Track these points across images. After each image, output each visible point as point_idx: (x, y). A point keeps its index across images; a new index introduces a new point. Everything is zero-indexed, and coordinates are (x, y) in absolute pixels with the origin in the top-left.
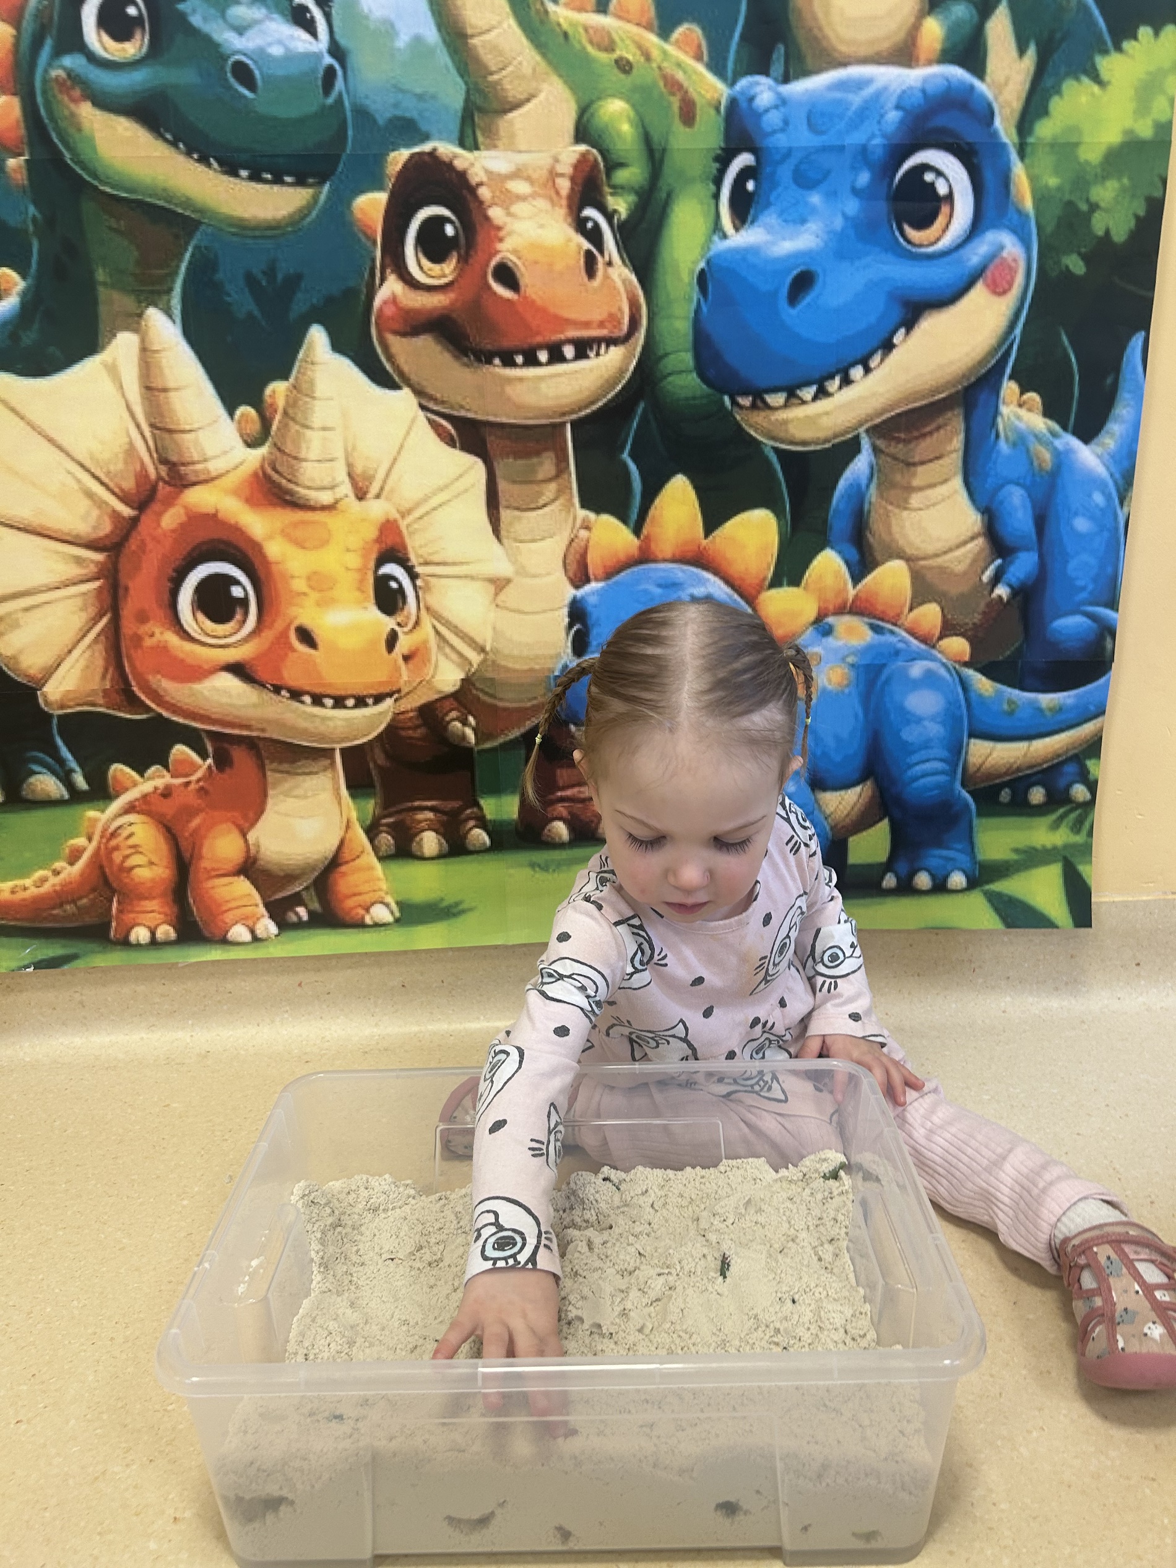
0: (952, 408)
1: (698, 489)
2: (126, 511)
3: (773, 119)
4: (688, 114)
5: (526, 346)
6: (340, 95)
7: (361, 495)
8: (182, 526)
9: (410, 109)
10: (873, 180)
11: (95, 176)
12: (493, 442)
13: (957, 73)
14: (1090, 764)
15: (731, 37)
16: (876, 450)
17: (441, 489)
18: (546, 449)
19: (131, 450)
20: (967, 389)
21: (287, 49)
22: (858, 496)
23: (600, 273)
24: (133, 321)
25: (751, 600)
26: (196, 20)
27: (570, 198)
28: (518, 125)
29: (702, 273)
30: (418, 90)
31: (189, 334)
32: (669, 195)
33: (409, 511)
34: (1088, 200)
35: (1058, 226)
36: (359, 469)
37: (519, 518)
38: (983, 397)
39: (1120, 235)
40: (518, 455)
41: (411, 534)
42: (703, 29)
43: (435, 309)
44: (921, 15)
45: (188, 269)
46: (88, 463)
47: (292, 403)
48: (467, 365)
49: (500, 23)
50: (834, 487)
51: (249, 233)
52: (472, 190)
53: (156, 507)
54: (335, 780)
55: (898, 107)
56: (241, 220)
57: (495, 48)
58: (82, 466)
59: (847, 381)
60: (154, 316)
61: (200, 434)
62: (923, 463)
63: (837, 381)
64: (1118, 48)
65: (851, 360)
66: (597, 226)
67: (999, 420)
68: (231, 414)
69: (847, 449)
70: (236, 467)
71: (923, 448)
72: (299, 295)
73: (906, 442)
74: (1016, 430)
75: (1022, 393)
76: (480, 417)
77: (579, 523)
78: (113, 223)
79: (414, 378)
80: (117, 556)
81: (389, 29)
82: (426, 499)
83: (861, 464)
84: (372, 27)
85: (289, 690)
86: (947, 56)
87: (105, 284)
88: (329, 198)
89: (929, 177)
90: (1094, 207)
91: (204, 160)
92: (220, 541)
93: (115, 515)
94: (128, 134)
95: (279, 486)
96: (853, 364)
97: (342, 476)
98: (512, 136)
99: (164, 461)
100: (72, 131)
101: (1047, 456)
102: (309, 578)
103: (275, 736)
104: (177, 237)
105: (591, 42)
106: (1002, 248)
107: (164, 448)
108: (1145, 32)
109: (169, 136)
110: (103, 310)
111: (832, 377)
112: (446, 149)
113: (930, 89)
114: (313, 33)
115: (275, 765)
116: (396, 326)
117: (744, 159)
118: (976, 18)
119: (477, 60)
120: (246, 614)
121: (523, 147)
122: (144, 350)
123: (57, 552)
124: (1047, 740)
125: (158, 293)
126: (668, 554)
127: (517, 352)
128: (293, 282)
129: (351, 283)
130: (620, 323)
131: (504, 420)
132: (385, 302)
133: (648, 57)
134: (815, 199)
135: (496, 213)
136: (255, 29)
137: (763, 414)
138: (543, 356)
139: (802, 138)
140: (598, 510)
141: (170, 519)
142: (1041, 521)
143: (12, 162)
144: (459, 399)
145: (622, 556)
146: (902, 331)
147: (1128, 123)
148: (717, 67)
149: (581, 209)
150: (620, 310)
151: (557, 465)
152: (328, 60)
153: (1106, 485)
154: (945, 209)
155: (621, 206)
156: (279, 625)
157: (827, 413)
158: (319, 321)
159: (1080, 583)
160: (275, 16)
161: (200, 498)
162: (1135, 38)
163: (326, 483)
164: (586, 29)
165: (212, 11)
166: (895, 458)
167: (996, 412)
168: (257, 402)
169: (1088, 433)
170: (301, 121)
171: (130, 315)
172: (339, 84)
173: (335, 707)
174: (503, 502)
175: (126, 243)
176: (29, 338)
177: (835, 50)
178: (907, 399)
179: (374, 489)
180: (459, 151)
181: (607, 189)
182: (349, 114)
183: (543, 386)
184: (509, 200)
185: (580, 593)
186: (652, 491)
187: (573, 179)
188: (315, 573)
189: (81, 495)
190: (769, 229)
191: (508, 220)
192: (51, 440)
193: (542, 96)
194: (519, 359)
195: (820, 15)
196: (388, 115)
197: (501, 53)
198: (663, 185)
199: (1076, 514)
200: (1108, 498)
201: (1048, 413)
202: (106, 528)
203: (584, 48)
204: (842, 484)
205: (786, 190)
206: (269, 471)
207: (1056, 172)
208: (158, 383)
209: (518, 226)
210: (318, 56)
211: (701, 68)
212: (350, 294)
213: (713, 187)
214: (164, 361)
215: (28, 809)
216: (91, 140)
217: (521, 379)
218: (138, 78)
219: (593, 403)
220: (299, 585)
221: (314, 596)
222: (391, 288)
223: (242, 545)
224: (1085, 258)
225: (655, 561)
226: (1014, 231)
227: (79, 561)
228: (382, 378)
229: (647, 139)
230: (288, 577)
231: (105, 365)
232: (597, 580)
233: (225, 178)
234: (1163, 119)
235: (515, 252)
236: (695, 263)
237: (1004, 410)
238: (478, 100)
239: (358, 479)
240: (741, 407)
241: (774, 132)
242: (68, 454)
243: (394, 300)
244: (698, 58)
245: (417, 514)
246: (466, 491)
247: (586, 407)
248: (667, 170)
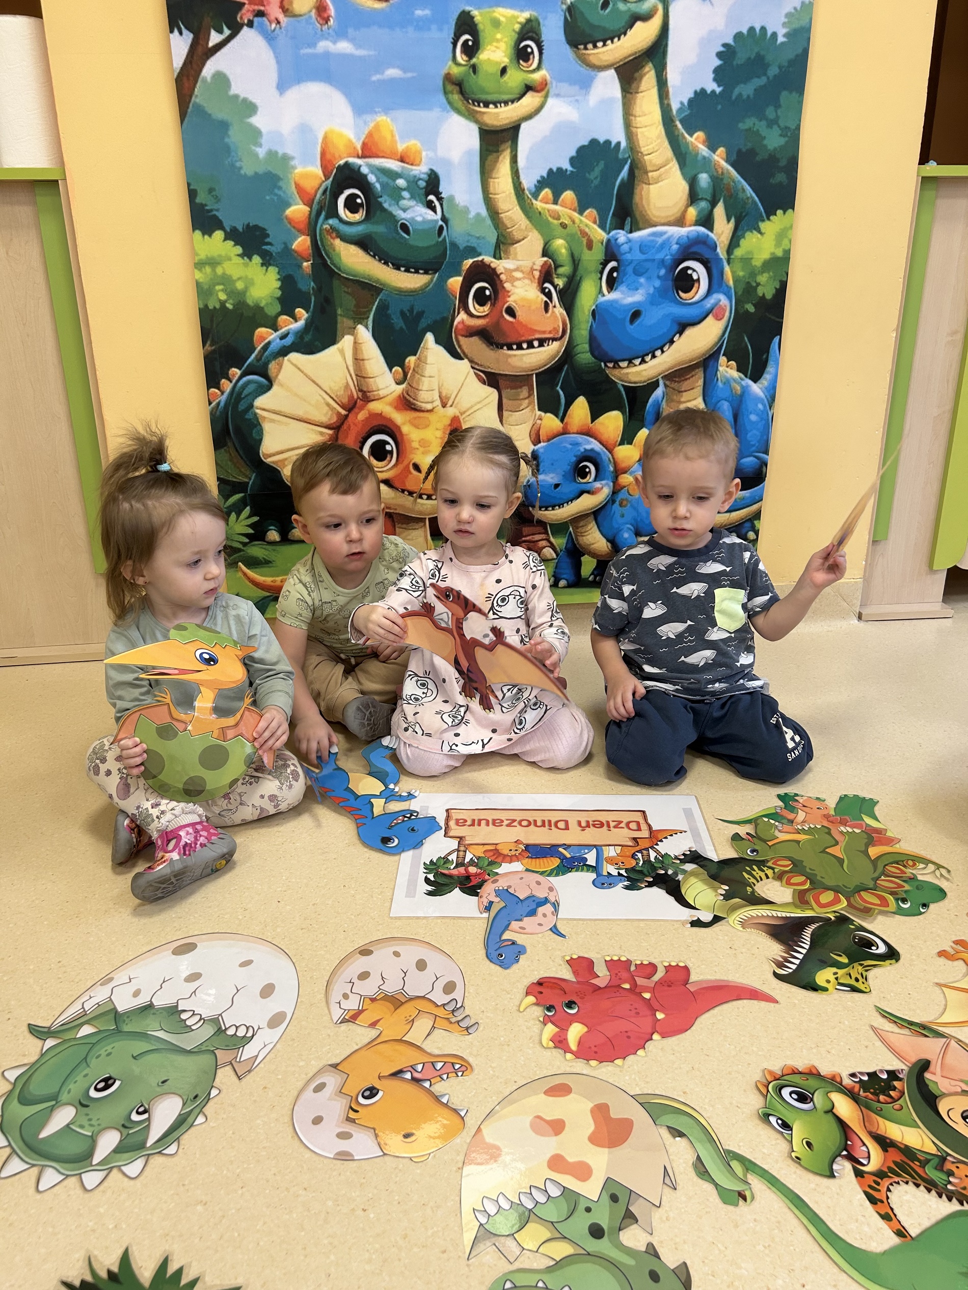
0: (698, 368)
1: (589, 402)
2: (343, 412)
3: (625, 248)
4: (590, 245)
5: (517, 341)
6: (445, 237)
7: (444, 405)
8: (367, 418)
9: (474, 243)
10: (666, 272)
11: (340, 270)
12: (502, 383)
13: (702, 229)
14: (756, 522)
15: (609, 214)
16: (666, 386)
17: (479, 403)
18: (524, 386)
19: (347, 386)
20: (705, 360)
21: (424, 218)
22: (658, 405)
23: (550, 311)
24: (352, 331)
25: (611, 451)
26: (386, 205)
27: (539, 279)
28: (518, 250)
29: (594, 310)
30: (478, 235)
31: (374, 336)
32: (581, 278)
33: (464, 412)
34: (756, 282)
35: (743, 292)
36: (444, 394)
37: (512, 415)
38: (711, 363)
39: (769, 296)
40: (512, 388)
41: (464, 422)
42: (597, 211)
43: (480, 326)
44: (687, 207)
45: (376, 309)
46: (329, 392)
47: (417, 366)
48: (492, 349)
49: (513, 208)
50: (647, 402)
51: (403, 294)
52: (498, 276)
53: (356, 410)
54: (426, 532)
55: (677, 243)
56: (400, 288)
57: (510, 219)
58: (326, 392)
59: (654, 357)
60: (360, 328)
61: (377, 378)
62: (686, 391)
63: (650, 356)
64: (769, 219)
65: (656, 347)
66: (550, 291)
67: (718, 373)
68: (391, 370)
69: (654, 385)
70: (391, 393)
71: (685, 385)
72: (423, 320)
73: (679, 382)
74: (725, 376)
75: (728, 362)
76: (496, 372)
77: (537, 418)
78: (346, 289)
79: (469, 355)
80: (338, 432)
81: (467, 210)
82: (472, 407)
83: (659, 392)
84: (459, 209)
85: (408, 491)
86: (698, 223)
87: (341, 315)
88: (437, 279)
89: (690, 272)
90: (758, 284)
91: (386, 263)
92: (383, 425)
93: (339, 414)
94: (355, 252)
95: (409, 401)
96: (657, 350)
97: (437, 397)
98: (516, 254)
99: (361, 390)
100: (331, 251)
101: (739, 388)
102: (420, 442)
103: (401, 512)
104: (372, 295)
105: (550, 216)
106: (720, 301)
107: (361, 385)
108: (779, 212)
109: (372, 253)
110: (339, 326)
111: (648, 355)
112: (488, 259)
113: (691, 236)
114: (435, 212)
115: (400, 525)
116: (463, 333)
117: (613, 264)
118: (710, 208)
119: (503, 223)
120: (392, 457)
121: (520, 259)
122: (355, 343)
123: (313, 430)
124: (738, 512)
125: (363, 319)
126: (575, 431)
127: (514, 344)
128: (421, 314)
129: (445, 315)
130: (558, 332)
131: (507, 373)
132: (459, 323)
133: (574, 222)
134: (642, 280)
135: (507, 285)
136: (411, 209)
137: (618, 370)
138: (525, 346)
139: (637, 256)
140: (545, 412)
141: (362, 416)
142: (736, 417)
143: (305, 264)
144: (488, 364)
145: (555, 431)
146: (678, 335)
147: (772, 250)
148: (602, 226)
149: (543, 284)
150: (558, 326)
151: (529, 392)
152: (441, 223)
153: (763, 400)
154: (696, 285)
155: (560, 283)
156: (405, 463)
157: (645, 370)
158: (430, 331)
159: (752, 443)
160: (420, 204)
161: (375, 407)
162: (776, 215)
163: (430, 400)
164: (548, 211)
165: (393, 202)
166: (674, 389)
167: (717, 370)
168: (402, 365)
169: (756, 378)
170: (428, 247)
171: (350, 328)
172: (445, 232)
173: (427, 499)
174: (504, 408)
175: (351, 297)
176: (307, 338)
177: (651, 219)
178: (679, 364)
179: (450, 403)
180: (493, 260)
181: (555, 276)
182: (448, 245)
183: (524, 358)
184: (513, 280)
185: (536, 448)
186: (569, 403)
187: (540, 271)
188: (422, 439)
189: (325, 405)
190: (623, 293)
191: (512, 288)
192: (314, 382)
193: (529, 238)
194: (515, 347)
195: (646, 206)
196: (464, 245)
197: (513, 220)
198: (579, 273)
199: (751, 413)
200: (765, 406)
201: (739, 370)
202: (335, 419)
203: (547, 218)
204: (651, 400)
205: (630, 277)
206: (406, 395)
207: (743, 270)
208: (360, 357)
209: (517, 291)
210: (437, 221)
211: (595, 227)
212: (444, 319)
213: (599, 275)
214: (363, 348)
215: (291, 544)
216: (339, 255)
217: (515, 355)
218: (360, 229)
219: (545, 366)
220: (415, 445)
221: (421, 449)
222: (462, 316)
223: (392, 427)
224: (754, 305)
225: (569, 433)
226: (725, 294)
227: (321, 434)
228: (456, 355)
229: (572, 255)
230: (411, 441)
231: (338, 349)
232: (544, 442)
233: (395, 271)
234: (787, 248)
235: (515, 302)
236: (591, 306)
237: (720, 368)
238: (502, 239)
239: (444, 399)
240: (609, 367)
241: (626, 253)
242: (320, 387)
243: (463, 322)
244: (595, 222)
245: (467, 413)
246: (489, 403)
247: (542, 367)
248: (579, 267)
